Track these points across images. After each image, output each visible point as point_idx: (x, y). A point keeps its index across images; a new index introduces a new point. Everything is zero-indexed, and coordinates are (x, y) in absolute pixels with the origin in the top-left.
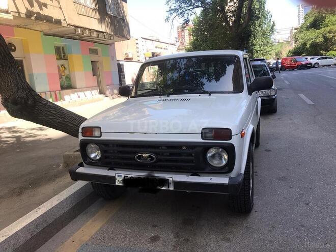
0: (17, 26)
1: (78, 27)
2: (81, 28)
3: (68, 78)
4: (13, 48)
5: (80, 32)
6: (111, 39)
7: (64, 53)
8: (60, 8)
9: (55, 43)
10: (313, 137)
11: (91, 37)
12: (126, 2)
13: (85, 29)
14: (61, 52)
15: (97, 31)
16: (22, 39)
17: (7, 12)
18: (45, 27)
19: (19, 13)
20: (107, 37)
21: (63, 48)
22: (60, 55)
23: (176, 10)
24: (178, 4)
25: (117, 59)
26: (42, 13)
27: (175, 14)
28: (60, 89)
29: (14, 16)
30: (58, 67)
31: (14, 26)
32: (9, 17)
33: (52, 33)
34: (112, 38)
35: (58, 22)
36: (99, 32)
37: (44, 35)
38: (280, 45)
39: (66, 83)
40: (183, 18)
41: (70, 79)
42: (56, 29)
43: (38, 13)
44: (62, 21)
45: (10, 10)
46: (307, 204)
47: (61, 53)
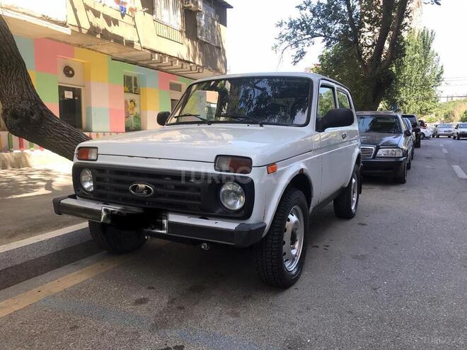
0: (79, 46)
1: (156, 52)
2: (160, 53)
3: (138, 117)
4: (71, 72)
5: (157, 58)
6: (199, 72)
7: (136, 85)
8: (135, 26)
9: (125, 71)
10: (438, 215)
11: (171, 67)
12: (226, 26)
13: (165, 55)
14: (131, 83)
15: (180, 60)
16: (83, 63)
17: (64, 25)
18: (112, 49)
19: (80, 27)
20: (194, 68)
21: (135, 78)
22: (130, 88)
23: (289, 38)
24: (291, 30)
25: (207, 100)
26: (110, 31)
27: (286, 43)
28: (124, 131)
29: (72, 30)
30: (126, 102)
31: (74, 45)
32: (67, 31)
33: (122, 57)
34: (201, 71)
35: (130, 44)
36: (184, 60)
37: (113, 59)
38: (453, 104)
39: (134, 125)
40: (297, 49)
41: (140, 119)
42: (127, 54)
43: (105, 30)
44: (135, 43)
45: (69, 22)
46: (375, 289)
47: (131, 85)
